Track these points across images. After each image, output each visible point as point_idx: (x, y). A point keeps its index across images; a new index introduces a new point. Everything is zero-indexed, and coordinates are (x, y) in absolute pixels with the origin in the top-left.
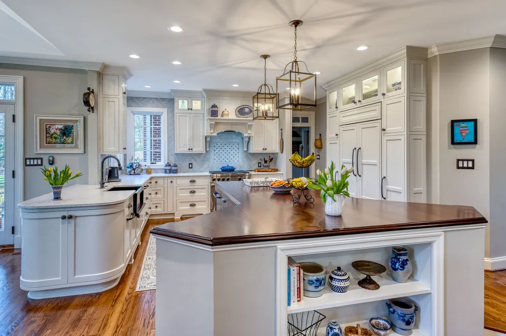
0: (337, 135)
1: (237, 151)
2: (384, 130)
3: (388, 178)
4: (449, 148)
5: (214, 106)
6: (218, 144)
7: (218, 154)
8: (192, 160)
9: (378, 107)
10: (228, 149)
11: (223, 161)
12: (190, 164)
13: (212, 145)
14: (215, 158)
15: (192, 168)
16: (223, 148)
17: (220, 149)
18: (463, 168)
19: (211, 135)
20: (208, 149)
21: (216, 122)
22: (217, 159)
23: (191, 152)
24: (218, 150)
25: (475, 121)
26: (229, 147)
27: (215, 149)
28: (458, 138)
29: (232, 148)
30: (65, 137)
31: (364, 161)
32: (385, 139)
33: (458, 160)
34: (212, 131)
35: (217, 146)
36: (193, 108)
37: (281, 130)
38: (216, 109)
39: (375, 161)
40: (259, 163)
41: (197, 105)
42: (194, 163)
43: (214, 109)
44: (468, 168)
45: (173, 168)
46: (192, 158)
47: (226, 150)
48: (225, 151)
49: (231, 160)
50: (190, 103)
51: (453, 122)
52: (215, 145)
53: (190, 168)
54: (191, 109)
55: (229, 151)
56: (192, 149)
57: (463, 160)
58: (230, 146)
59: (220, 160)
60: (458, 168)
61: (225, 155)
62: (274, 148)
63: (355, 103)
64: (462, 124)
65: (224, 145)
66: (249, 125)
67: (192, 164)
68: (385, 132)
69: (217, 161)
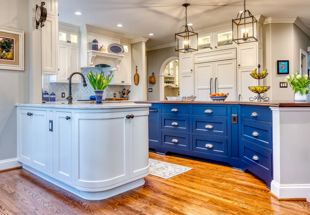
0: (192, 70)
2: (239, 65)
3: (242, 95)
4: (276, 76)
5: (95, 41)
8: (64, 89)
9: (234, 51)
11: (89, 92)
12: (62, 93)
14: (83, 88)
15: (64, 97)
18: (283, 87)
19: (90, 67)
21: (97, 56)
25: (288, 61)
28: (281, 71)
30: (4, 52)
31: (220, 86)
32: (239, 71)
33: (280, 83)
34: (92, 64)
36: (71, 42)
37: (137, 67)
38: (96, 44)
39: (231, 86)
40: (114, 94)
41: (74, 39)
42: (66, 93)
43: (94, 44)
44: (285, 87)
46: (65, 88)
50: (68, 36)
51: (278, 62)
53: (62, 97)
54: (70, 42)
57: (283, 83)
59: (87, 90)
60: (281, 87)
62: (129, 81)
63: (211, 48)
64: (282, 63)
66: (119, 61)
67: (64, 93)
68: (240, 67)
69: (84, 92)
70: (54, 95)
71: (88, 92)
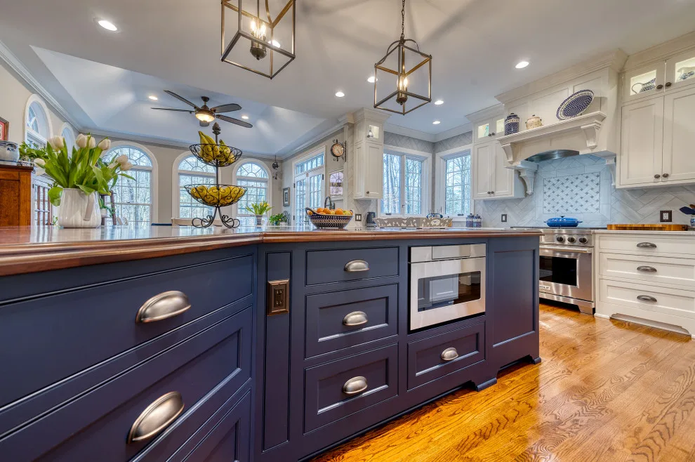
1: (597, 189)
6: (552, 180)
7: (551, 198)
8: (504, 209)
10: (572, 187)
11: (562, 210)
12: (503, 215)
13: (540, 184)
14: (546, 204)
15: (506, 221)
16: (561, 186)
17: (555, 189)
20: (529, 191)
22: (549, 207)
23: (492, 197)
24: (551, 191)
27: (546, 189)
29: (582, 186)
35: (549, 185)
36: (497, 132)
40: (662, 212)
42: (509, 214)
43: (513, 120)
45: (475, 220)
46: (507, 206)
47: (569, 190)
48: (567, 191)
49: (579, 208)
50: (492, 127)
52: (546, 182)
53: (502, 221)
54: (493, 134)
55: (576, 190)
56: (493, 193)
58: (579, 181)
59: (556, 209)
61: (567, 198)
65: (564, 180)
66: (584, 130)
67: (506, 215)
69: (549, 211)
70: (479, 217)
71: (558, 210)
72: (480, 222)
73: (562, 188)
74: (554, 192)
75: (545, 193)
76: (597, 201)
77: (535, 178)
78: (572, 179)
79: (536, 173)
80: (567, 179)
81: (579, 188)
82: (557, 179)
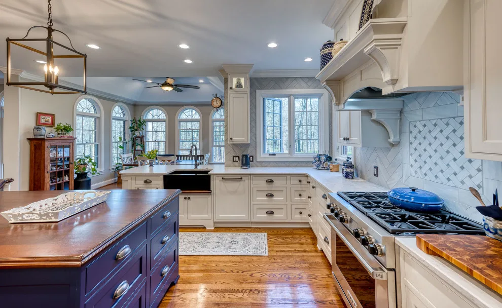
6: (418, 124)
7: (417, 153)
8: (378, 160)
10: (442, 138)
11: (431, 176)
13: (406, 129)
14: (412, 161)
15: (377, 176)
16: (428, 136)
17: (422, 140)
22: (415, 165)
24: (417, 142)
26: (446, 133)
27: (412, 139)
29: (454, 137)
35: (415, 131)
42: (380, 166)
46: (378, 156)
47: (437, 142)
48: (436, 144)
49: (452, 177)
52: (412, 128)
55: (447, 145)
56: (347, 139)
58: (450, 129)
59: (424, 170)
61: (436, 157)
65: (430, 126)
67: (377, 168)
69: (416, 172)
72: (352, 173)
73: (430, 138)
74: (420, 144)
75: (411, 143)
76: (479, 170)
77: (401, 119)
78: (441, 124)
79: (401, 112)
80: (435, 125)
81: (450, 142)
82: (423, 123)
